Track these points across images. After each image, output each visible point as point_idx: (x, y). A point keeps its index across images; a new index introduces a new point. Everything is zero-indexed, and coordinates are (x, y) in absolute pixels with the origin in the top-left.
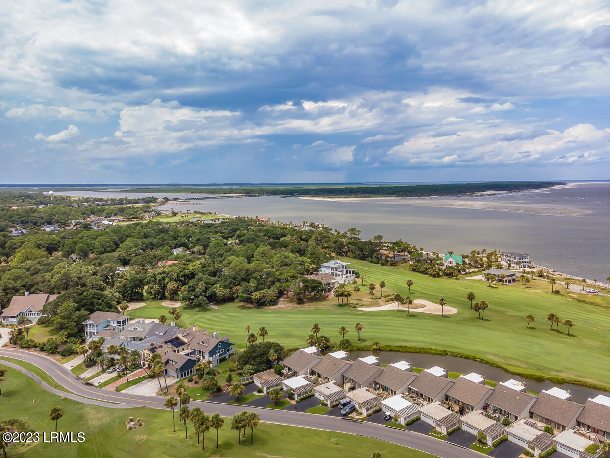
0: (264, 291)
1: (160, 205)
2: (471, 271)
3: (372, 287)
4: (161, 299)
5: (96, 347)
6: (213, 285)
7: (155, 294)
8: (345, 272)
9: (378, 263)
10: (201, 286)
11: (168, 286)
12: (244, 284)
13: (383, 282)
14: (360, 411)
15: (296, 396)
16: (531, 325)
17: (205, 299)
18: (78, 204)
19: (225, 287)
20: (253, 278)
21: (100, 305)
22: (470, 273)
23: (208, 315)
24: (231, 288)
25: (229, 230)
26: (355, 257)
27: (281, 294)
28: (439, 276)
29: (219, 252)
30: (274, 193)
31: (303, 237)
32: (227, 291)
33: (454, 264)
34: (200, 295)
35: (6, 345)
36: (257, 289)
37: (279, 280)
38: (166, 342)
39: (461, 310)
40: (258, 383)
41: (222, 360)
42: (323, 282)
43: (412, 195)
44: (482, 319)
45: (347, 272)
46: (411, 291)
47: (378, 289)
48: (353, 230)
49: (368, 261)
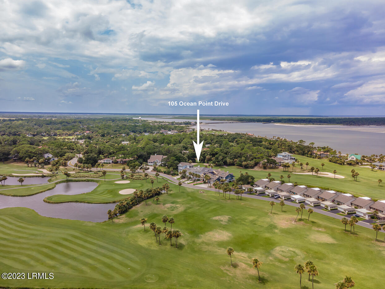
0: (248, 162)
1: (193, 126)
2: (365, 164)
3: (301, 165)
4: (203, 163)
5: (184, 172)
6: (226, 158)
7: (201, 160)
8: (290, 158)
9: (311, 157)
10: (221, 158)
11: (207, 157)
12: (239, 159)
13: (308, 163)
14: (282, 198)
15: (258, 192)
16: (380, 184)
17: (222, 163)
18: (153, 124)
19: (231, 159)
20: (243, 156)
21: (182, 160)
22: (364, 165)
23: (223, 169)
24: (233, 160)
25: (232, 138)
26: (299, 154)
27: (256, 164)
28: (344, 165)
29: (227, 147)
30: (259, 121)
31: (271, 143)
32: (231, 161)
33: (355, 159)
34: (220, 161)
35: (152, 171)
36: (245, 161)
37: (256, 158)
38: (209, 173)
39: (346, 177)
40: (244, 188)
41: (230, 182)
42: (277, 161)
43: (355, 124)
44: (356, 181)
45: (291, 159)
46: (323, 169)
47: (305, 166)
48: (301, 141)
49: (306, 156)
